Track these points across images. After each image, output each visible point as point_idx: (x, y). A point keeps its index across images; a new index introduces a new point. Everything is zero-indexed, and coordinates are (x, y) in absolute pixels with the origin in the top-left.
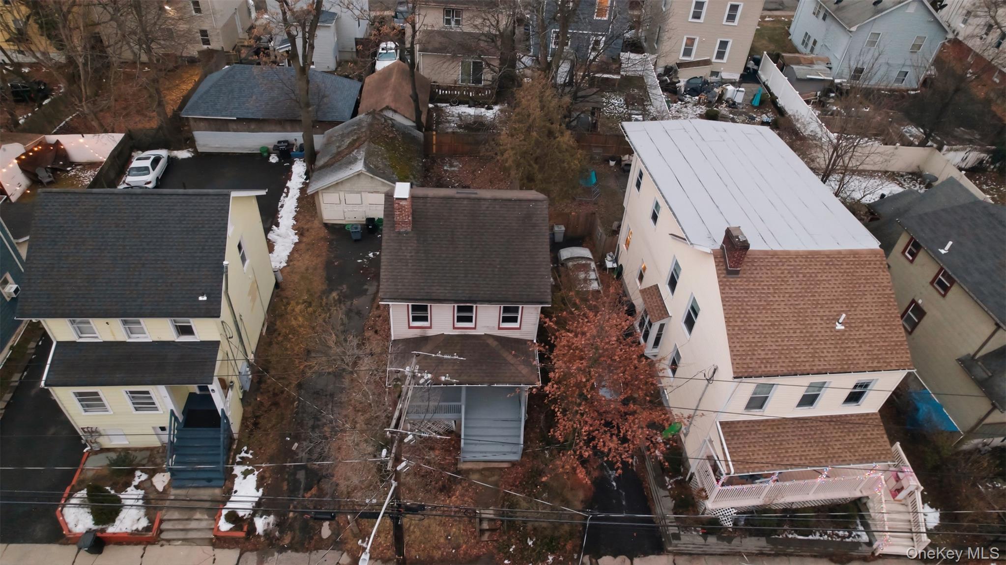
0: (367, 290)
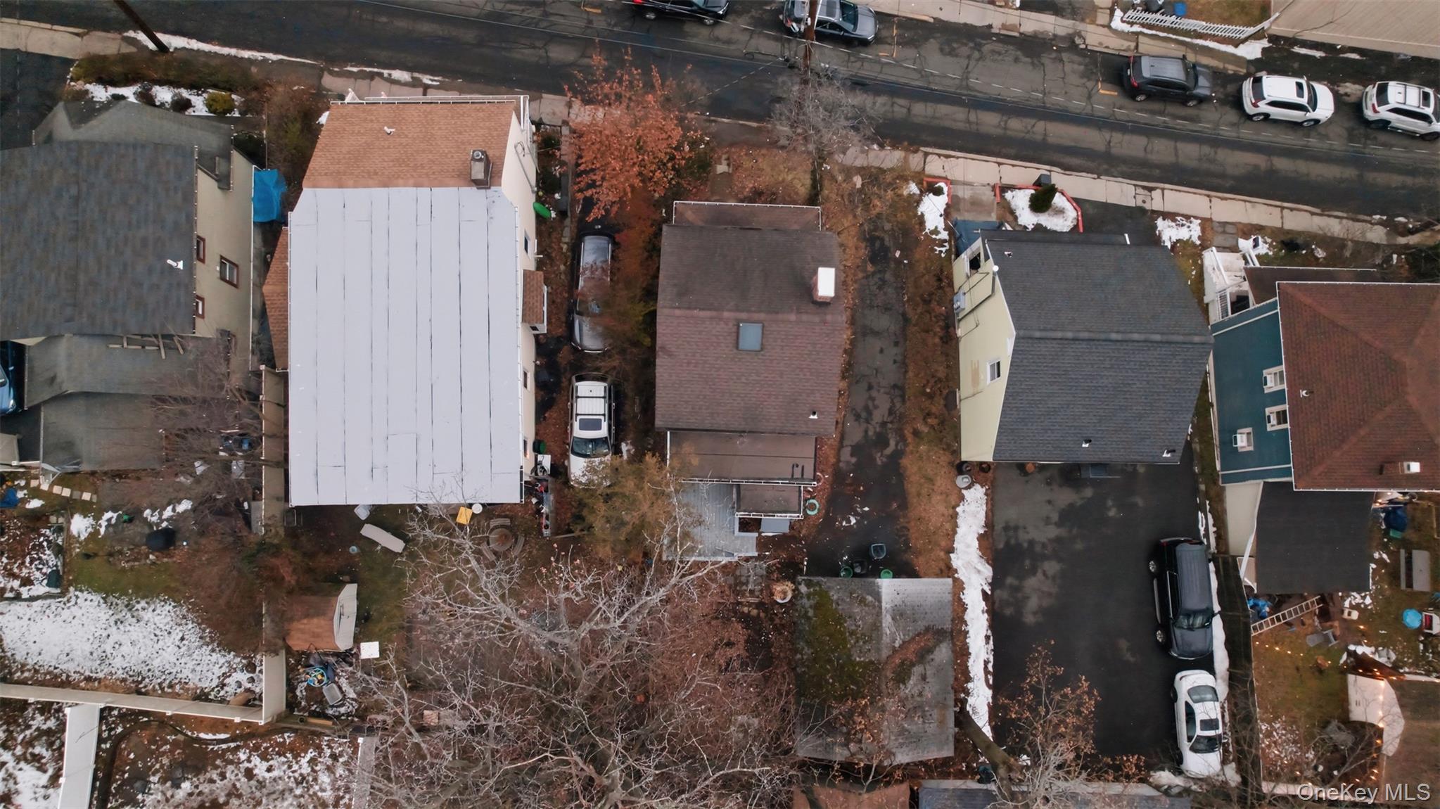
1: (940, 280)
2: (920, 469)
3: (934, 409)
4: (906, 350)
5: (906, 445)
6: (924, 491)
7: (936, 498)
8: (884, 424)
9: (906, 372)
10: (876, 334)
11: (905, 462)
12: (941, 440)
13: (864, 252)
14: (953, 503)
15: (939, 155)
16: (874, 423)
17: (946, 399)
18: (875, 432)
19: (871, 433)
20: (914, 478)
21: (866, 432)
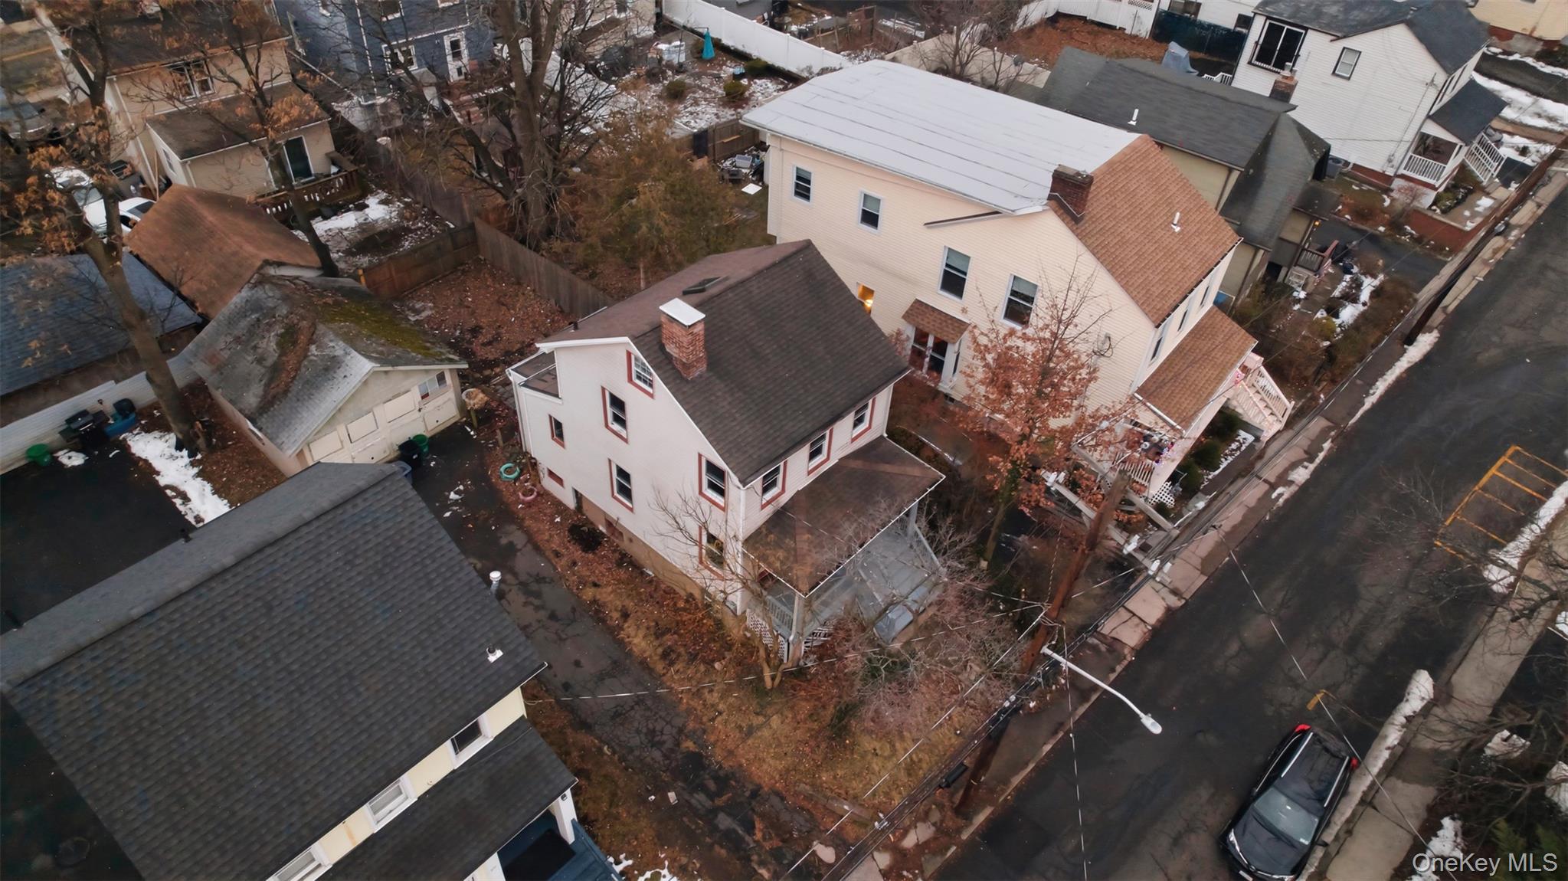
0: (511, 544)
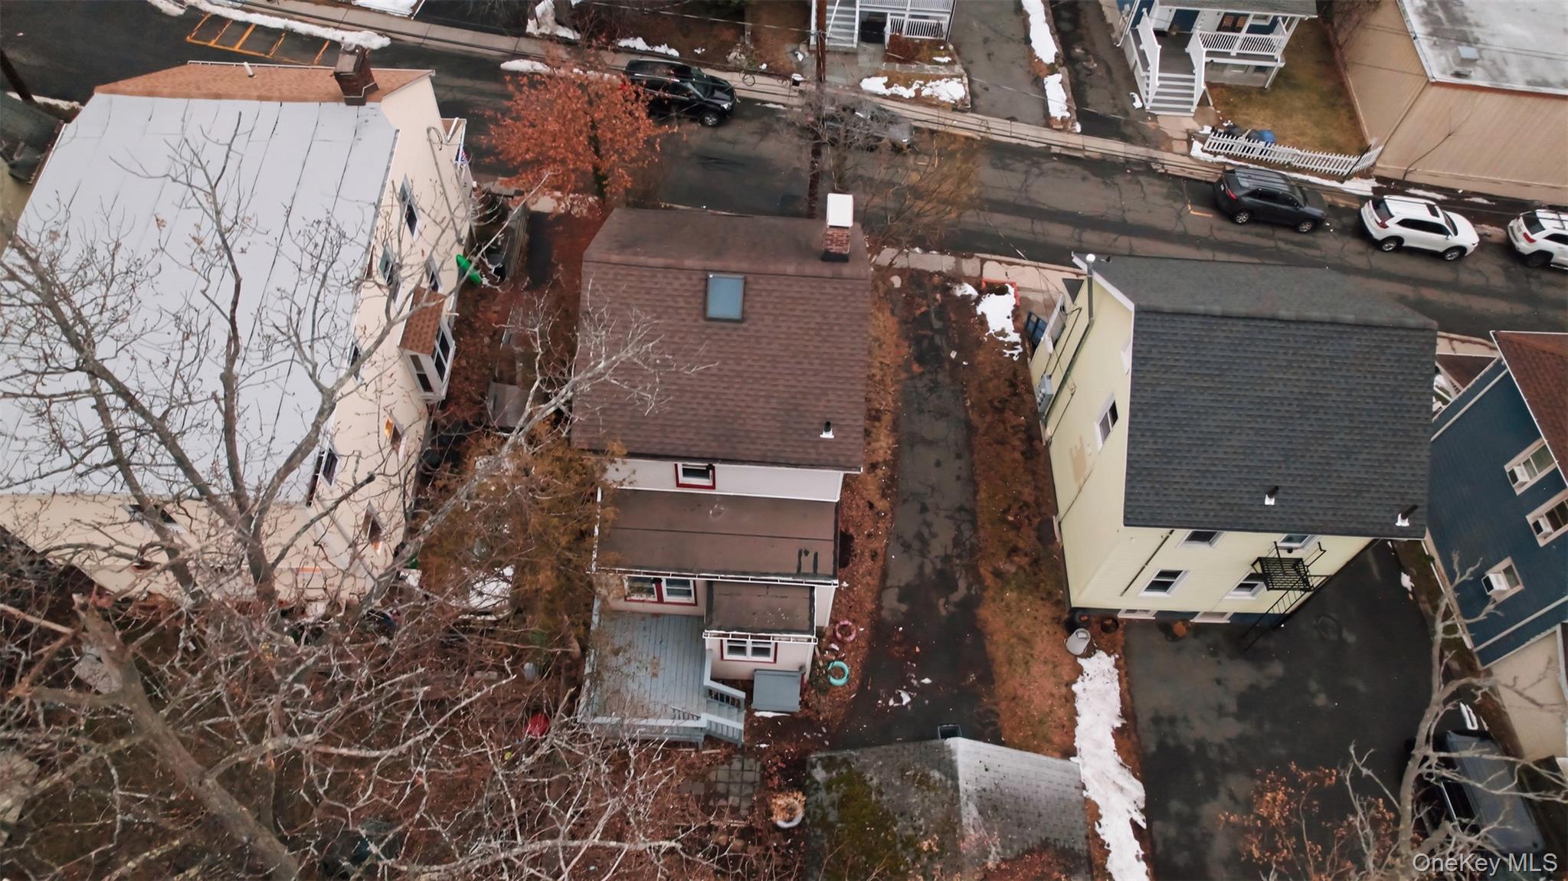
1: (1013, 385)
2: (1009, 624)
3: (1021, 544)
4: (973, 465)
5: (985, 589)
6: (1019, 656)
7: (1036, 669)
8: (947, 559)
9: (976, 493)
10: (930, 443)
11: (984, 612)
12: (1037, 587)
13: (906, 351)
14: (1066, 678)
15: (1000, 262)
16: (932, 555)
17: (1038, 529)
18: (934, 569)
19: (928, 569)
20: (1000, 637)
21: (921, 567)
